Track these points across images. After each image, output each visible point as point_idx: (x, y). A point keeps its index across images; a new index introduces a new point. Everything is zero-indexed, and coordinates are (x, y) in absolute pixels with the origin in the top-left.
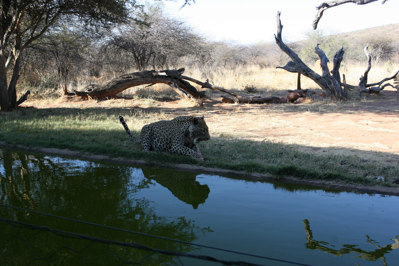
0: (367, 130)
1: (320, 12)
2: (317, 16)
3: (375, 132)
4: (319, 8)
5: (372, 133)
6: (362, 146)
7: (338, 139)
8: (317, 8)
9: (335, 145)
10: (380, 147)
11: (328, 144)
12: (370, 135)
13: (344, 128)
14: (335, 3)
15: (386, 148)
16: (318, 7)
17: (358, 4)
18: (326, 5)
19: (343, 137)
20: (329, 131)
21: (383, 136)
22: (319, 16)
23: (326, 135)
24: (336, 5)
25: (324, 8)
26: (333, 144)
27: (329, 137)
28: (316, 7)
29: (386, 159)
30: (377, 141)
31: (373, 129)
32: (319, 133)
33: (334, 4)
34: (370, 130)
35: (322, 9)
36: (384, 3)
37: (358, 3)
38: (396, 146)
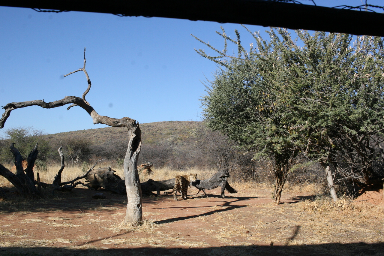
0: (53, 226)
1: (7, 112)
2: (4, 115)
3: (60, 227)
4: (6, 108)
5: (57, 229)
6: (45, 242)
7: (22, 236)
8: (4, 108)
9: (17, 243)
10: (61, 242)
11: (9, 243)
12: (55, 231)
13: (31, 225)
14: (22, 105)
15: (67, 243)
16: (4, 106)
17: (44, 108)
18: (12, 106)
19: (28, 234)
20: (14, 230)
21: (67, 231)
22: (6, 116)
23: (10, 234)
24: (23, 106)
25: (11, 109)
26: (15, 243)
27: (13, 236)
28: (2, 107)
29: (64, 253)
30: (59, 237)
31: (59, 225)
32: (3, 232)
33: (20, 105)
34: (55, 226)
35: (9, 109)
36: (69, 109)
37: (43, 106)
38: (77, 240)
